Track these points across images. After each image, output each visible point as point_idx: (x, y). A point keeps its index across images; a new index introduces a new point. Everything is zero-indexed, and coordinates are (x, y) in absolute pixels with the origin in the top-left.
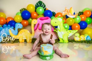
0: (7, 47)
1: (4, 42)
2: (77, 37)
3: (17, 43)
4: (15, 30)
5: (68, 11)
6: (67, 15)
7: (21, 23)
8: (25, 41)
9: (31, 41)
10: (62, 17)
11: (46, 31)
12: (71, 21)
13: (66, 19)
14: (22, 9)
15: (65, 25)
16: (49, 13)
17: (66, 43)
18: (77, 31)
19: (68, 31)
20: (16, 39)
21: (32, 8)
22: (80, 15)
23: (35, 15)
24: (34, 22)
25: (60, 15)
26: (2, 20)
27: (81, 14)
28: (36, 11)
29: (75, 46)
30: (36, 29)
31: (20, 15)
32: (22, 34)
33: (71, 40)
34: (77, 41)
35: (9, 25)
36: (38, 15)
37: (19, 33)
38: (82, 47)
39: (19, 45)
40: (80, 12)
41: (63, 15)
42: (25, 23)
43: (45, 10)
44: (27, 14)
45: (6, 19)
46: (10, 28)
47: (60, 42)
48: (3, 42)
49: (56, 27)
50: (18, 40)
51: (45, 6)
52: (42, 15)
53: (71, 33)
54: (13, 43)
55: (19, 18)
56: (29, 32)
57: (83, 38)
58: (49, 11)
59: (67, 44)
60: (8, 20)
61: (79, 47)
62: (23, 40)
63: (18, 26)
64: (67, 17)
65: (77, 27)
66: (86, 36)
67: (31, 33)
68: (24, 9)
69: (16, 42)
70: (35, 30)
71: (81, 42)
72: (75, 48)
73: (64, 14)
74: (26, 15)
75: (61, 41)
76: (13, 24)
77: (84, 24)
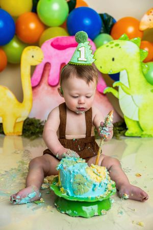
9: (20, 129)
10: (138, 39)
16: (87, 22)
23: (32, 26)
24: (31, 57)
25: (131, 29)
30: (39, 85)
36: (46, 27)
41: (143, 27)
43: (72, 5)
47: (128, 133)
49: (116, 77)
52: (62, 26)
56: (11, 95)
58: (90, 13)
67: (20, 98)
70: (34, 88)
75: (132, 129)
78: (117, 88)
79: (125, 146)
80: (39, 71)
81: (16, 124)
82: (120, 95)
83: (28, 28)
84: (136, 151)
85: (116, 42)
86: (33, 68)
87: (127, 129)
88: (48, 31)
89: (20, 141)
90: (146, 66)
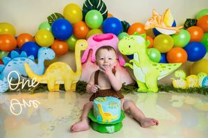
0: (21, 102)
1: (15, 91)
2: (179, 78)
3: (42, 92)
4: (37, 62)
5: (160, 17)
6: (157, 28)
7: (50, 47)
8: (60, 89)
9: (74, 88)
10: (145, 35)
11: (105, 62)
12: (166, 41)
13: (153, 39)
14: (53, 15)
15: (151, 52)
16: (114, 25)
17: (152, 92)
18: (179, 65)
19: (159, 65)
20: (40, 84)
21: (75, 12)
22: (190, 26)
23: (83, 28)
24: (81, 45)
25: (139, 30)
26: (8, 41)
27: (190, 24)
28: (84, 20)
29: (175, 101)
30: (86, 62)
31: (49, 28)
32: (53, 72)
33: (166, 87)
34: (180, 89)
35: (24, 53)
36: (90, 29)
37: (48, 70)
38: (192, 103)
39: (47, 98)
40: (188, 20)
41: (147, 28)
42: (61, 47)
43: (105, 17)
44: (64, 28)
45: (16, 38)
46: (27, 59)
47: (139, 90)
48: (12, 91)
49: (131, 57)
50: (46, 85)
51: (105, 8)
52: (99, 28)
53: (165, 70)
54: (34, 93)
55: (45, 37)
56: (69, 68)
57: (195, 81)
58: (115, 20)
59: (156, 96)
60: (21, 41)
61: (185, 103)
62: (56, 85)
63: (46, 54)
64: (156, 33)
65: (179, 55)
66: (202, 76)
67: (75, 70)
68: (56, 14)
69: (41, 90)
70: (82, 64)
71: (191, 91)
72: (174, 105)
73: (149, 26)
74: (62, 30)
75: (141, 88)
76: (34, 49)
77: (196, 49)
78: (132, 64)
79: (138, 98)
80: (86, 54)
81: (72, 84)
82: (134, 67)
83: (80, 30)
84: (144, 101)
85: (131, 36)
86: (82, 52)
87: (138, 88)
88: (91, 31)
89: (74, 95)
90: (149, 50)
